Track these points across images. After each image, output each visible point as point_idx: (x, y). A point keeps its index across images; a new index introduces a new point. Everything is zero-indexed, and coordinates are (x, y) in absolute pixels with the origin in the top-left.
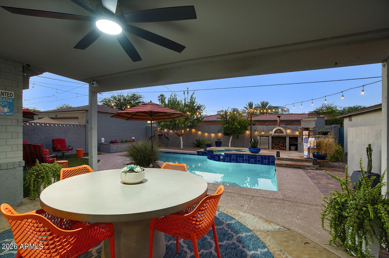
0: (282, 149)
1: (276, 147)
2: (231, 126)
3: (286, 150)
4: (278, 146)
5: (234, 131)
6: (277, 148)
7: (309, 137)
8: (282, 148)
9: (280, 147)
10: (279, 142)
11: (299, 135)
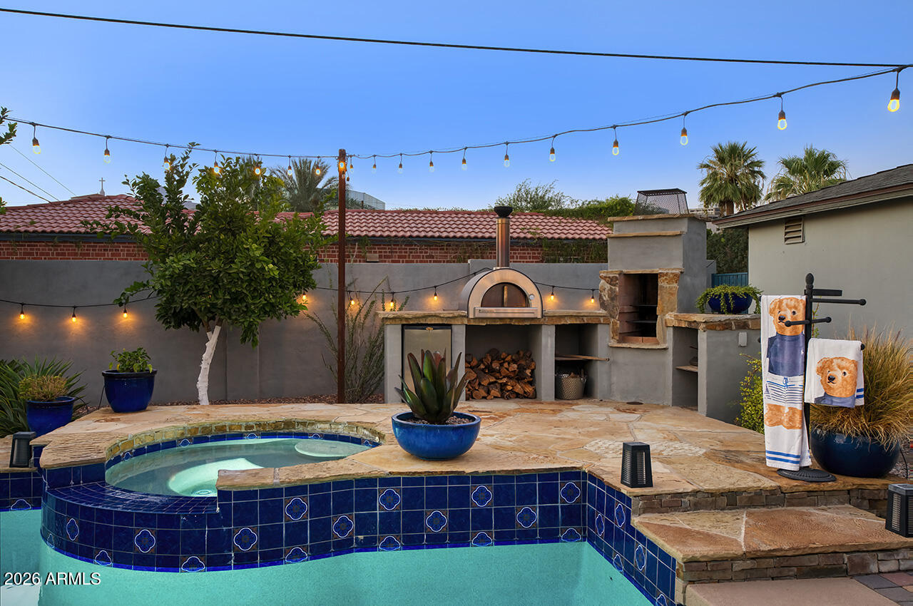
0: (518, 396)
1: (485, 383)
2: (215, 266)
3: (534, 396)
4: (492, 380)
5: (237, 298)
6: (488, 392)
7: (807, 337)
8: (518, 389)
9: (503, 386)
10: (496, 356)
11: (602, 312)
